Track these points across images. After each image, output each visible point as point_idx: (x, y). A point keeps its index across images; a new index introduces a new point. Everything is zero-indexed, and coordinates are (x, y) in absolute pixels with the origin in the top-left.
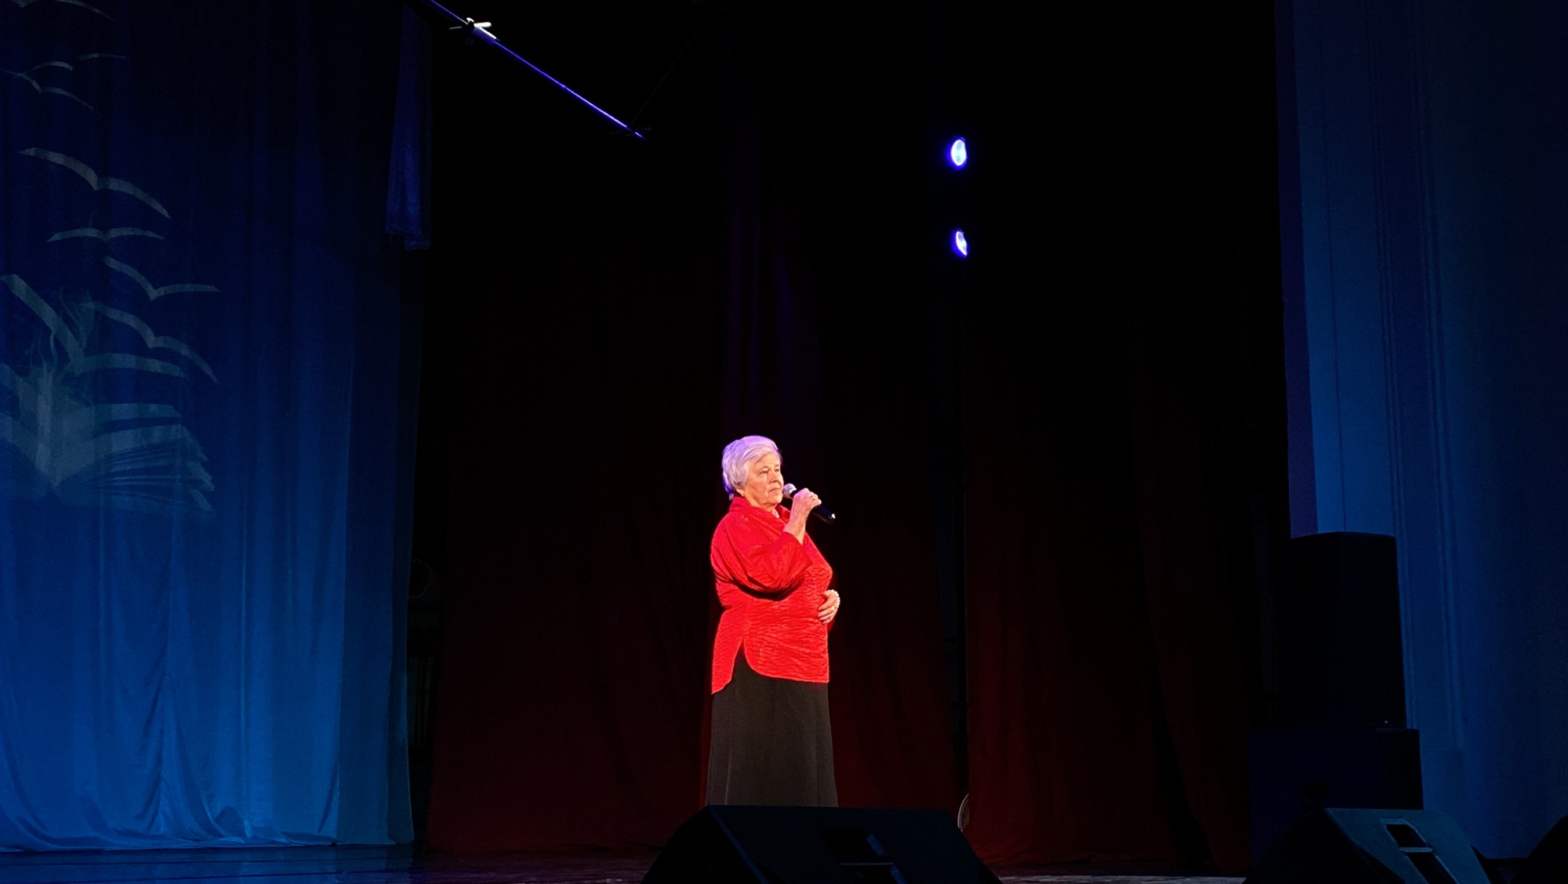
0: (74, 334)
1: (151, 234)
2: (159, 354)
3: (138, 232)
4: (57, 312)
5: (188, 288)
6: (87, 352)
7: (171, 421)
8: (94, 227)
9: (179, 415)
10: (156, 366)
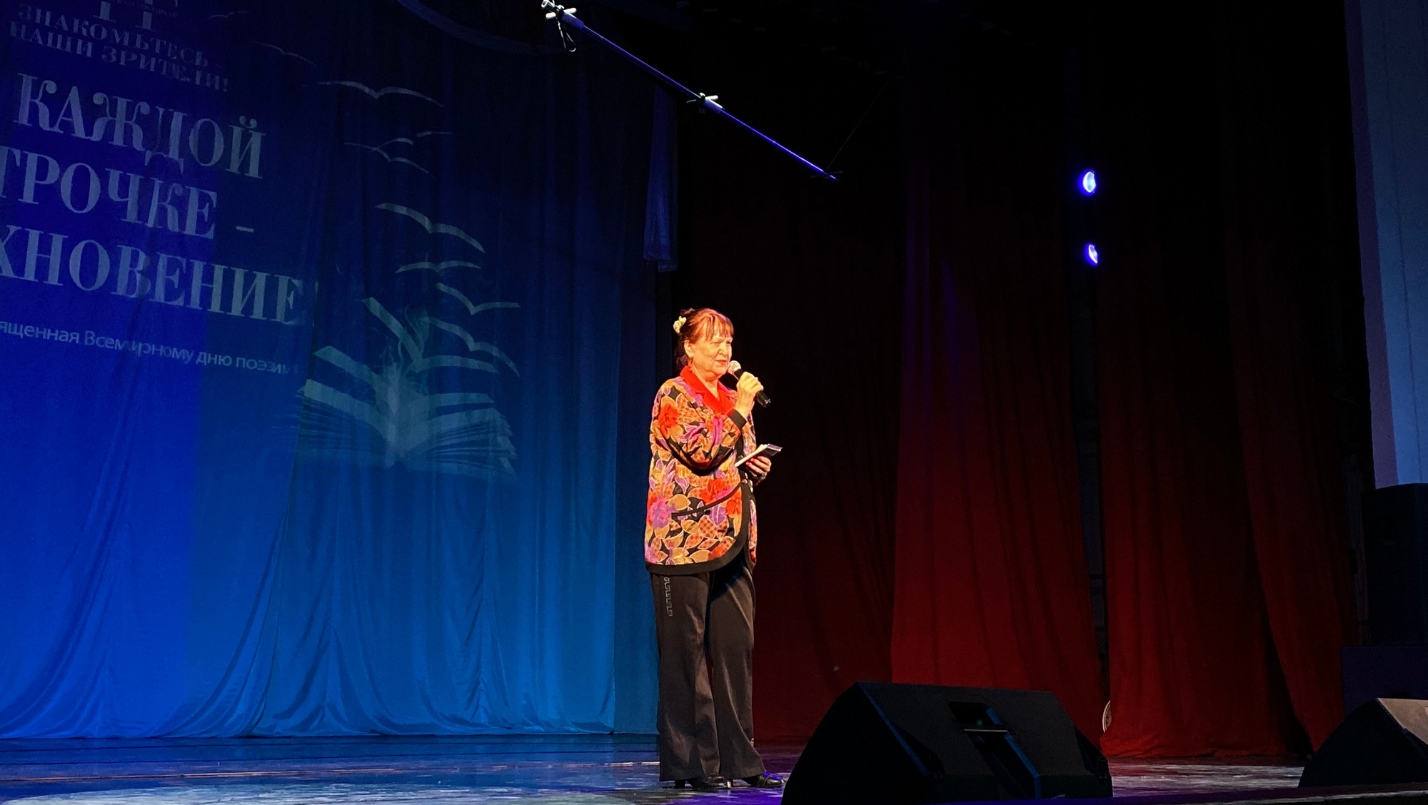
0: (415, 341)
1: (470, 265)
2: (477, 355)
3: (463, 264)
4: (403, 326)
5: (498, 305)
6: (425, 356)
7: (485, 406)
8: (428, 261)
9: (492, 402)
10: (474, 364)
